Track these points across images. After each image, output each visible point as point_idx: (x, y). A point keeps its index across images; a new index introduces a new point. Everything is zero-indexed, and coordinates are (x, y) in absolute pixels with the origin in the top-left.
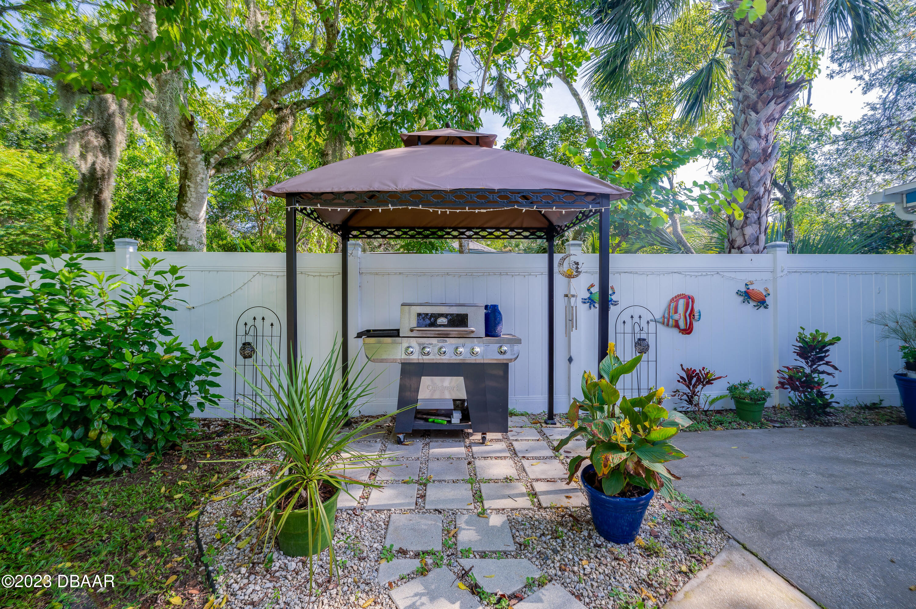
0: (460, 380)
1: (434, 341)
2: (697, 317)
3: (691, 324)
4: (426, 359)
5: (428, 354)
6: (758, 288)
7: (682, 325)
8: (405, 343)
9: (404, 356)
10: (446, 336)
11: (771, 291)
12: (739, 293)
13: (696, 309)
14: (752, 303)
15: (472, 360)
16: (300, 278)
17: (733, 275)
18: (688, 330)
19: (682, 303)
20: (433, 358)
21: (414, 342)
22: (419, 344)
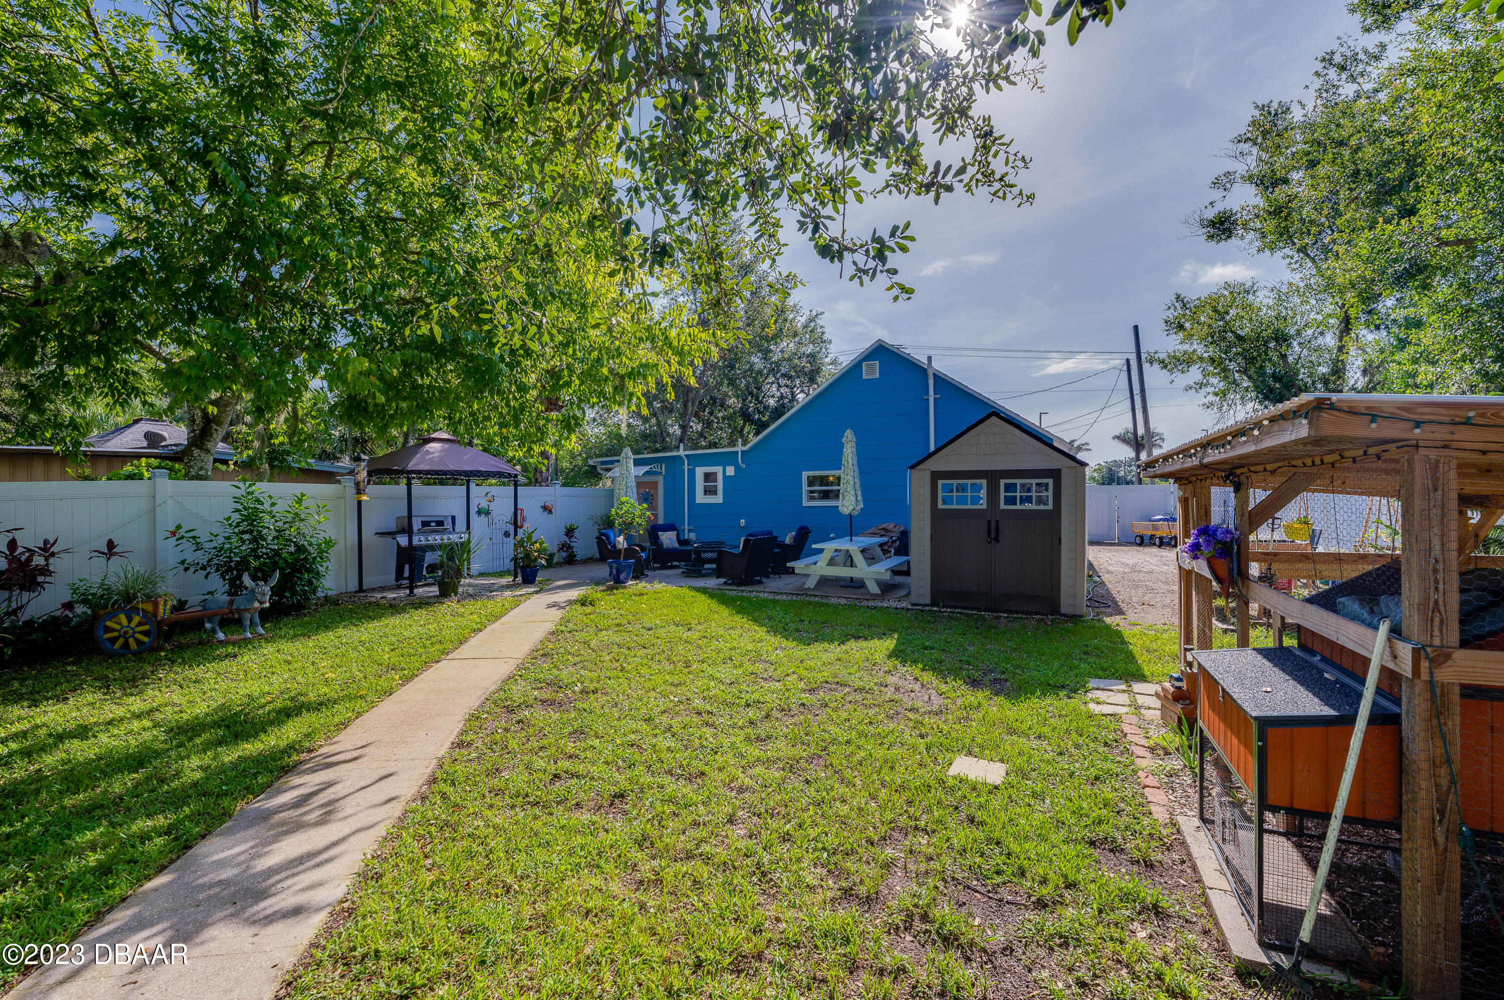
2: (525, 519)
3: (523, 523)
5: (429, 540)
6: (549, 504)
8: (417, 536)
10: (436, 531)
11: (554, 506)
12: (541, 507)
13: (524, 515)
14: (547, 512)
15: (449, 542)
17: (539, 498)
19: (519, 512)
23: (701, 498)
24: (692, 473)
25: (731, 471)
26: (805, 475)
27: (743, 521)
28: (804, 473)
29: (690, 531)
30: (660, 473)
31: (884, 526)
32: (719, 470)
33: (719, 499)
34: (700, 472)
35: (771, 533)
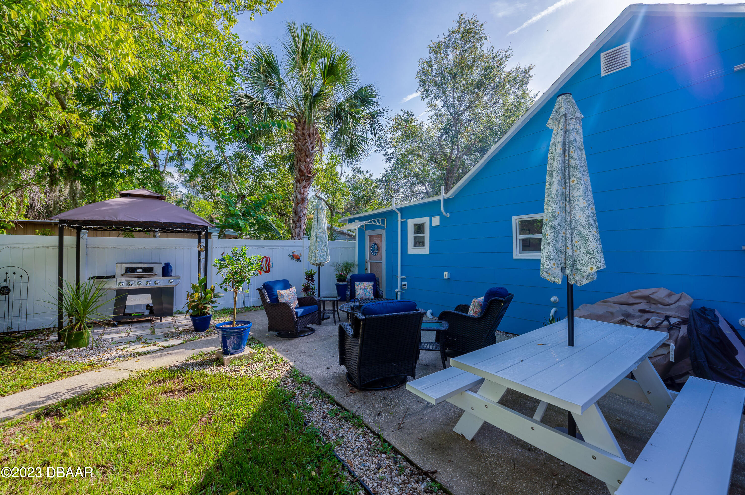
0: (149, 295)
1: (135, 279)
2: (271, 266)
3: (269, 268)
4: (131, 287)
5: (132, 285)
6: (297, 254)
7: (264, 268)
8: (119, 281)
9: (118, 286)
10: (142, 276)
11: (302, 255)
12: (289, 256)
13: (271, 262)
14: (295, 260)
15: (156, 286)
16: (65, 251)
17: (287, 249)
18: (268, 271)
19: (265, 260)
20: (134, 286)
21: (123, 280)
22: (127, 281)
23: (412, 250)
24: (404, 225)
25: (436, 221)
26: (516, 220)
27: (446, 273)
28: (514, 218)
29: (402, 280)
30: (383, 228)
31: (646, 292)
32: (425, 220)
33: (425, 250)
34: (411, 223)
35: (413, 307)
